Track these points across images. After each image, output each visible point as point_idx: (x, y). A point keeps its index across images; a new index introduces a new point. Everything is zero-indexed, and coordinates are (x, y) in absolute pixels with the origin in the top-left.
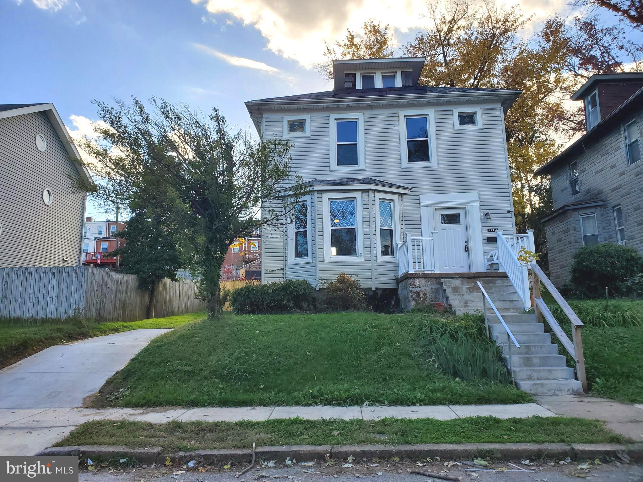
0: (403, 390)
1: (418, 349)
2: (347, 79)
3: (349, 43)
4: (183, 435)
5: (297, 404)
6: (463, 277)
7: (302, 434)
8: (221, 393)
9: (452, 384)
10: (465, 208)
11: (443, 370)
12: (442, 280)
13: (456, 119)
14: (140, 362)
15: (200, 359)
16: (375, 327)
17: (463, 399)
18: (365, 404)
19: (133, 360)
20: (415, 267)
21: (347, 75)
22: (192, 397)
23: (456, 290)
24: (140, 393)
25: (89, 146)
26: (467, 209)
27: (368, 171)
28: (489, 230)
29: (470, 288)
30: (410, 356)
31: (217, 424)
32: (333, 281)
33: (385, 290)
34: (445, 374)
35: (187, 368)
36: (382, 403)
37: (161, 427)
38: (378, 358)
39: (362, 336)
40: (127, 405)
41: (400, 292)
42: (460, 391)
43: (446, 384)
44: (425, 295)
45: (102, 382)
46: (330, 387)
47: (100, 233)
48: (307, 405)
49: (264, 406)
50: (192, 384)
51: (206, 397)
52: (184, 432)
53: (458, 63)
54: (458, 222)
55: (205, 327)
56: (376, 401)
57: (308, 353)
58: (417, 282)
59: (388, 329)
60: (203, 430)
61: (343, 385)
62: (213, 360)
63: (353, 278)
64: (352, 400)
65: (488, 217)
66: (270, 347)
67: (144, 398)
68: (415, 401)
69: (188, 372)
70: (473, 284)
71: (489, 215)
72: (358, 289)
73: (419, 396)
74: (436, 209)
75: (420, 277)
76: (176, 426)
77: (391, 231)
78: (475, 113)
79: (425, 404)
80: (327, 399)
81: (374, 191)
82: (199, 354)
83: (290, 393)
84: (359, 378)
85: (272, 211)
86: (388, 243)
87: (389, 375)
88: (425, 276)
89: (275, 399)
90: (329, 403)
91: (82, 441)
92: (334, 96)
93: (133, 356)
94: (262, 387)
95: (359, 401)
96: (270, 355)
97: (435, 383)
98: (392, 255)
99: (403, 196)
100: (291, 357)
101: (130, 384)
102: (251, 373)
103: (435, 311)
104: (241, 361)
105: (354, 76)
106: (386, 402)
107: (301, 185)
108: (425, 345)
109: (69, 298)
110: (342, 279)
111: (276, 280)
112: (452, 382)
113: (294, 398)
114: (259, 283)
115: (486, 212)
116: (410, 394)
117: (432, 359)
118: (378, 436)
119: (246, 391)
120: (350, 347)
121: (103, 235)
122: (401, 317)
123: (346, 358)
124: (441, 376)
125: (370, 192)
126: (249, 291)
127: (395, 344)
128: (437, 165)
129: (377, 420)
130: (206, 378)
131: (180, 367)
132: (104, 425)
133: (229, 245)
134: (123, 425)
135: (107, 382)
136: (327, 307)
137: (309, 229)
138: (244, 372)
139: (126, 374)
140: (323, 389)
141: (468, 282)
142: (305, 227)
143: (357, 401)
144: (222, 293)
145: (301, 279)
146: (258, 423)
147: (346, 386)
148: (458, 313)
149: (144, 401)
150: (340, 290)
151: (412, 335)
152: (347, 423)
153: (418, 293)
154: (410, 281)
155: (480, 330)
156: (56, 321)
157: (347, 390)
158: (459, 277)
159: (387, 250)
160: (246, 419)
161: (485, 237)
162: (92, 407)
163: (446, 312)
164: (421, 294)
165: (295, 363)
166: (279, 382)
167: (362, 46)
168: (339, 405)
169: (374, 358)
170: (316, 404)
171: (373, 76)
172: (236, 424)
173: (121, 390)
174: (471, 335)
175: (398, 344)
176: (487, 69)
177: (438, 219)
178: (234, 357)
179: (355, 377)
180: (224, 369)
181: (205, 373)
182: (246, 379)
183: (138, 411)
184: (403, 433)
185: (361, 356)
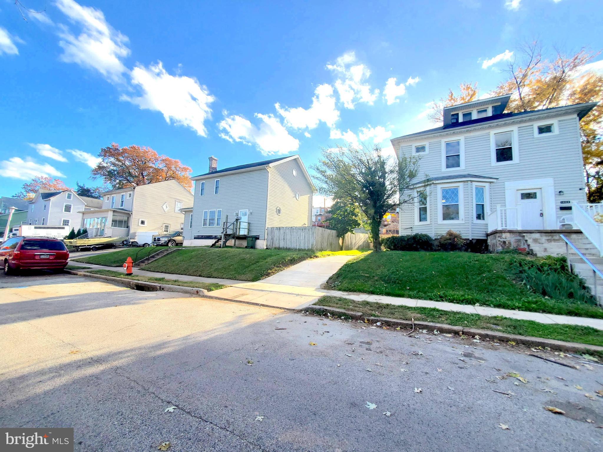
0: (504, 299)
1: (511, 275)
2: (453, 117)
3: (450, 98)
4: (371, 308)
5: (431, 299)
6: (542, 233)
7: (439, 317)
8: (386, 289)
9: (543, 300)
10: (541, 188)
11: (533, 290)
12: (524, 234)
13: (536, 131)
14: (344, 270)
15: (372, 271)
16: (477, 261)
17: (555, 311)
18: (476, 305)
19: (340, 269)
20: (502, 226)
21: (453, 115)
22: (371, 289)
23: (535, 240)
24: (345, 285)
25: (318, 169)
26: (542, 189)
27: (467, 170)
28: (562, 202)
29: (548, 240)
30: (505, 279)
31: (388, 305)
32: (444, 235)
33: (478, 240)
34: (535, 293)
35: (367, 275)
36: (488, 305)
37: (359, 303)
38: (481, 279)
39: (468, 265)
40: (340, 290)
41: (489, 241)
42: (552, 305)
43: (538, 299)
44: (510, 243)
45: (327, 278)
46: (451, 292)
47: (317, 213)
48: (437, 301)
49: (411, 298)
50: (370, 283)
51: (378, 290)
52: (371, 307)
53: (531, 97)
54: (535, 198)
55: (373, 255)
56: (484, 304)
57: (433, 272)
58: (504, 235)
59: (486, 262)
60: (380, 307)
61: (459, 292)
62: (379, 272)
63: (458, 233)
64: (467, 301)
65: (562, 193)
66: (410, 268)
67: (348, 288)
68: (514, 307)
69: (367, 277)
70: (550, 237)
71: (563, 192)
72: (461, 239)
73: (517, 304)
74: (517, 190)
75: (506, 232)
76: (366, 303)
77: (483, 205)
78: (552, 124)
79: (522, 310)
80: (450, 299)
81: (472, 181)
82: (372, 269)
83: (425, 293)
84: (470, 289)
85: (410, 195)
86: (481, 213)
87: (491, 289)
88: (510, 232)
89: (417, 296)
90: (451, 301)
91: (325, 304)
92: (444, 129)
93: (340, 268)
94: (408, 288)
95: (472, 303)
96: (411, 272)
97: (528, 298)
98: (483, 219)
99: (492, 183)
100: (423, 274)
101: (340, 280)
102: (401, 281)
103: (520, 253)
104: (395, 274)
105: (457, 114)
106: (491, 305)
107: (428, 179)
108: (516, 274)
109: (309, 240)
110: (450, 234)
111: (409, 234)
112: (543, 298)
113: (428, 296)
114: (397, 235)
115: (560, 190)
116: (509, 303)
117: (523, 283)
118: (494, 326)
119: (399, 289)
120: (461, 271)
121: (319, 214)
122: (494, 256)
123: (459, 277)
124: (532, 294)
125: (469, 182)
126: (394, 239)
127: (493, 271)
128: (519, 162)
129: (490, 316)
130: (377, 281)
131: (363, 274)
132: (332, 298)
133: (383, 215)
134: (340, 299)
135: (329, 278)
136: (441, 249)
137: (428, 206)
138: (397, 279)
139: (337, 276)
140: (447, 293)
141: (546, 236)
142: (425, 205)
143: (471, 302)
144: (380, 239)
145: (423, 233)
146: (411, 308)
147: (462, 293)
148: (539, 255)
149: (348, 289)
150: (450, 239)
151: (504, 267)
152: (469, 315)
153: (504, 242)
154: (498, 235)
155: (563, 268)
156: (304, 250)
157: (462, 296)
158: (538, 233)
159: (480, 216)
160: (404, 304)
161: (559, 207)
162: (325, 289)
163: (529, 254)
164: (507, 243)
165: (426, 278)
166: (418, 286)
167: (459, 99)
168: (458, 303)
169: (479, 278)
170: (443, 301)
171: (471, 113)
172: (399, 306)
173: (336, 283)
174: (556, 270)
175: (494, 272)
176: (556, 96)
177: (519, 196)
178: (390, 271)
179: (466, 289)
180: (385, 277)
181: (376, 278)
182: (398, 283)
183: (345, 293)
184: (515, 328)
185: (470, 277)
